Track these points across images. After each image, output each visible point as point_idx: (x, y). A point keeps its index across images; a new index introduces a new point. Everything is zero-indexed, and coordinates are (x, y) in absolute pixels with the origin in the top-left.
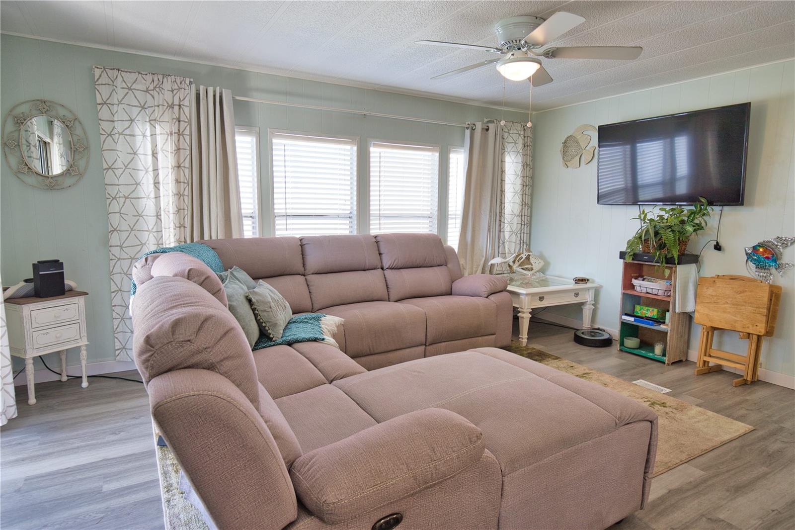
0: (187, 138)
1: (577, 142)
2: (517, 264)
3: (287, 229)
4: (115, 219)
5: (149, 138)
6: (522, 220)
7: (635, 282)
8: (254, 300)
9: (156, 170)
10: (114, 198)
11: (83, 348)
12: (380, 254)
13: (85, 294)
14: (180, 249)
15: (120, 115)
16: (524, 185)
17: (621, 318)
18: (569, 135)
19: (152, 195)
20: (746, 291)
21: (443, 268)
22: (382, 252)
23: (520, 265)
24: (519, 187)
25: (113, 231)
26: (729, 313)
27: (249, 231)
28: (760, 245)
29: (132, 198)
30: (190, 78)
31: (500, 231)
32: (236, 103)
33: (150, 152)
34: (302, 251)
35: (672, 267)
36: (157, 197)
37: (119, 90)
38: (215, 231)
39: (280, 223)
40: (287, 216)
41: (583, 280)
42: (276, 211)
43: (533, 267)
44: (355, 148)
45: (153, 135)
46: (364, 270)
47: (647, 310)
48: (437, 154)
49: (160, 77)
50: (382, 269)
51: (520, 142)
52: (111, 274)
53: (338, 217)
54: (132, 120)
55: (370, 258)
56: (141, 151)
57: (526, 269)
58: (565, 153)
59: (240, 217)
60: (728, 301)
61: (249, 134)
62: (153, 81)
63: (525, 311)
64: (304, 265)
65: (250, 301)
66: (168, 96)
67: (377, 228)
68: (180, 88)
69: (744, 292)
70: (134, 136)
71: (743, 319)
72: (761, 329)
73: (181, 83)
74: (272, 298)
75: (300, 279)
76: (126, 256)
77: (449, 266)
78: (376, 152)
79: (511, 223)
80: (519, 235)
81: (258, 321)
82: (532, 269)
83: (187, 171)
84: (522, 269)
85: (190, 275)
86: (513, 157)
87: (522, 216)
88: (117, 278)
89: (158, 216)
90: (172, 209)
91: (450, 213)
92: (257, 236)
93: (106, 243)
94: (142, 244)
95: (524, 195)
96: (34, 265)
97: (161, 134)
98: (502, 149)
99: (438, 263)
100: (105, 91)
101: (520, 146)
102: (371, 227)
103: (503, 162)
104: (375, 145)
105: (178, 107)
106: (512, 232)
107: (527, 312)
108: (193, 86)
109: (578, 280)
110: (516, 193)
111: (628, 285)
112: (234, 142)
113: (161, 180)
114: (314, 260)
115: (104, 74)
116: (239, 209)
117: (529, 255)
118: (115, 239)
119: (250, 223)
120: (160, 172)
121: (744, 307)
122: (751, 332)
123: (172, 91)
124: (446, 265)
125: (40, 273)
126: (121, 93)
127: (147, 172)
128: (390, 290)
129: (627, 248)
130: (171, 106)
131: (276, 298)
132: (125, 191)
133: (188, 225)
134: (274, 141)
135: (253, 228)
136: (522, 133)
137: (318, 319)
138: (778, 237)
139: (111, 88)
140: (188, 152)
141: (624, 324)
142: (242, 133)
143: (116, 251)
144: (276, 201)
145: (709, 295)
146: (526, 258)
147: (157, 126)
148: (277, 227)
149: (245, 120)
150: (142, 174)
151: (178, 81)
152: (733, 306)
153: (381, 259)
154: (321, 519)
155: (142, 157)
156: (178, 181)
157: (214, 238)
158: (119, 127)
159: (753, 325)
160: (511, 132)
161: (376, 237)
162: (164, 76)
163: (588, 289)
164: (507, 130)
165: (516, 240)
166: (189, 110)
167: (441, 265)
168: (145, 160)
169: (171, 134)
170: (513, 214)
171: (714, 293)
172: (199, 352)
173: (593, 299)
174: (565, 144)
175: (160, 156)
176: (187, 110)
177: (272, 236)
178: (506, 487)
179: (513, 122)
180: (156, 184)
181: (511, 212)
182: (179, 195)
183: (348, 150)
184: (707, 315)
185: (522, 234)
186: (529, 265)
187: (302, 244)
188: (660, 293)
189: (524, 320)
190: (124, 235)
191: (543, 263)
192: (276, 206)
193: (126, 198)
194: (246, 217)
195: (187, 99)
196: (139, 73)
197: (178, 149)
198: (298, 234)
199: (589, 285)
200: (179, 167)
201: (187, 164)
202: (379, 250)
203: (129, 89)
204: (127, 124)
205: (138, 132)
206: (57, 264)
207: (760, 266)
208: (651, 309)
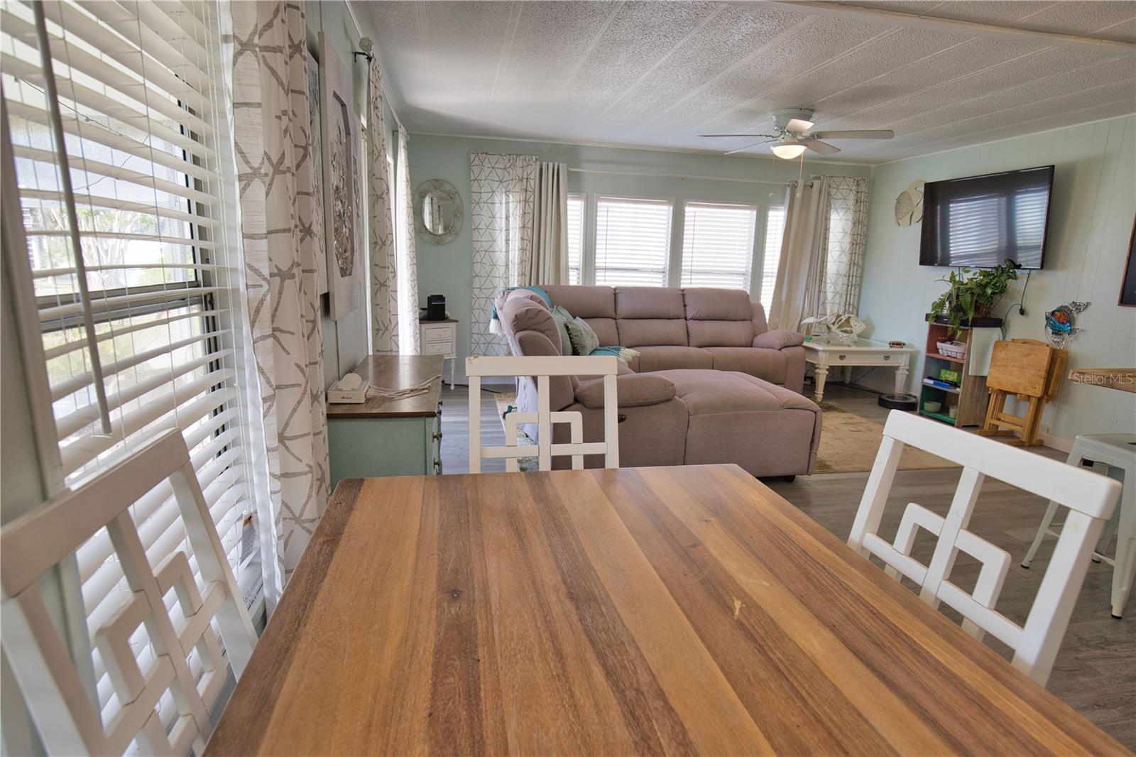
0: (531, 204)
1: (910, 199)
2: (836, 326)
3: (605, 281)
4: (477, 267)
5: (504, 205)
6: (849, 280)
7: (939, 344)
8: (570, 327)
9: (507, 230)
10: (478, 251)
11: (453, 361)
12: (685, 306)
13: (457, 321)
14: (520, 287)
15: (486, 188)
16: (854, 244)
17: (922, 381)
18: (903, 191)
19: (504, 250)
20: (1032, 354)
21: (748, 323)
22: (687, 304)
23: (839, 327)
24: (847, 246)
25: (475, 277)
26: (1015, 375)
27: (574, 280)
28: (1059, 310)
29: (490, 251)
30: (536, 156)
31: (820, 291)
32: (570, 174)
33: (504, 216)
34: (615, 298)
35: (968, 330)
36: (507, 251)
37: (486, 169)
38: (547, 279)
39: (599, 274)
40: (606, 269)
41: (899, 344)
42: (596, 265)
43: (853, 330)
44: (671, 208)
45: (507, 203)
46: (669, 319)
47: (950, 374)
48: (755, 213)
49: (515, 157)
50: (686, 319)
51: (852, 198)
52: (472, 309)
53: (653, 271)
54: (493, 192)
55: (676, 309)
56: (498, 215)
57: (846, 332)
58: (897, 210)
59: (567, 268)
60: (1016, 364)
61: (578, 198)
62: (510, 160)
63: (821, 367)
64: (615, 311)
65: (567, 327)
66: (519, 171)
67: (687, 283)
68: (528, 165)
69: (1029, 355)
70: (494, 203)
71: (1026, 381)
72: (1038, 392)
73: (529, 160)
74: (584, 329)
75: (612, 322)
76: (483, 296)
77: (754, 321)
78: (689, 211)
79: (835, 284)
80: (844, 297)
81: (572, 343)
82: (852, 332)
83: (530, 231)
84: (841, 331)
85: (532, 298)
86: (841, 214)
87: (849, 276)
88: (476, 312)
89: (507, 266)
90: (517, 260)
91: (765, 271)
92: (581, 284)
93: (470, 286)
94: (495, 288)
95: (853, 255)
96: (428, 298)
97: (513, 202)
98: (827, 205)
99: (742, 318)
100: (476, 170)
101: (851, 202)
102: (682, 281)
103: (827, 219)
104: (690, 205)
105: (525, 180)
106: (836, 293)
107: (823, 369)
108: (538, 163)
109: (893, 344)
110: (843, 251)
111: (932, 348)
112: (566, 205)
113: (511, 238)
114: (624, 306)
115: (477, 158)
116: (567, 262)
117: (849, 317)
118: (476, 283)
119: (576, 274)
120: (511, 231)
121: (1027, 370)
122: (1030, 394)
123: (523, 167)
124: (751, 320)
125: (433, 303)
126: (487, 171)
127: (501, 231)
128: (690, 338)
129: (933, 310)
130: (521, 180)
131: (587, 329)
132: (485, 245)
133: (528, 274)
134: (599, 204)
135: (578, 278)
136: (854, 188)
137: (618, 350)
138: (1074, 302)
139: (481, 167)
140: (531, 216)
141: (925, 387)
142: (574, 198)
143: (476, 291)
144: (597, 256)
146: (846, 320)
147: (511, 196)
148: (597, 278)
149: (577, 188)
150: (498, 232)
151: (527, 159)
152: (1019, 369)
153: (685, 311)
154: (584, 405)
155: (498, 220)
156: (522, 239)
157: (546, 284)
158: (485, 197)
159: (1032, 387)
160: (840, 188)
161: (683, 290)
162: (517, 155)
163: (902, 353)
164: (835, 186)
165: (840, 301)
166: (534, 183)
167: (746, 320)
168: (500, 223)
169: (520, 201)
170: (838, 274)
172: (536, 324)
173: (907, 364)
174: (899, 201)
175: (511, 219)
176: (532, 182)
177: (592, 285)
178: (691, 422)
179: (844, 177)
180: (507, 240)
181: (836, 272)
182: (523, 250)
183: (665, 210)
184: (997, 378)
185: (849, 296)
186: (848, 327)
187: (616, 293)
188: (959, 356)
189: (821, 376)
190: (483, 280)
191: (865, 326)
192: (597, 261)
193: (486, 251)
194: (572, 269)
195: (533, 173)
196: (500, 155)
197: (524, 213)
198: (613, 285)
199: (905, 349)
200: (524, 227)
201: (530, 225)
202: (684, 301)
203: (493, 168)
204: (490, 195)
205: (497, 201)
206: (441, 298)
207: (1056, 332)
208: (953, 373)
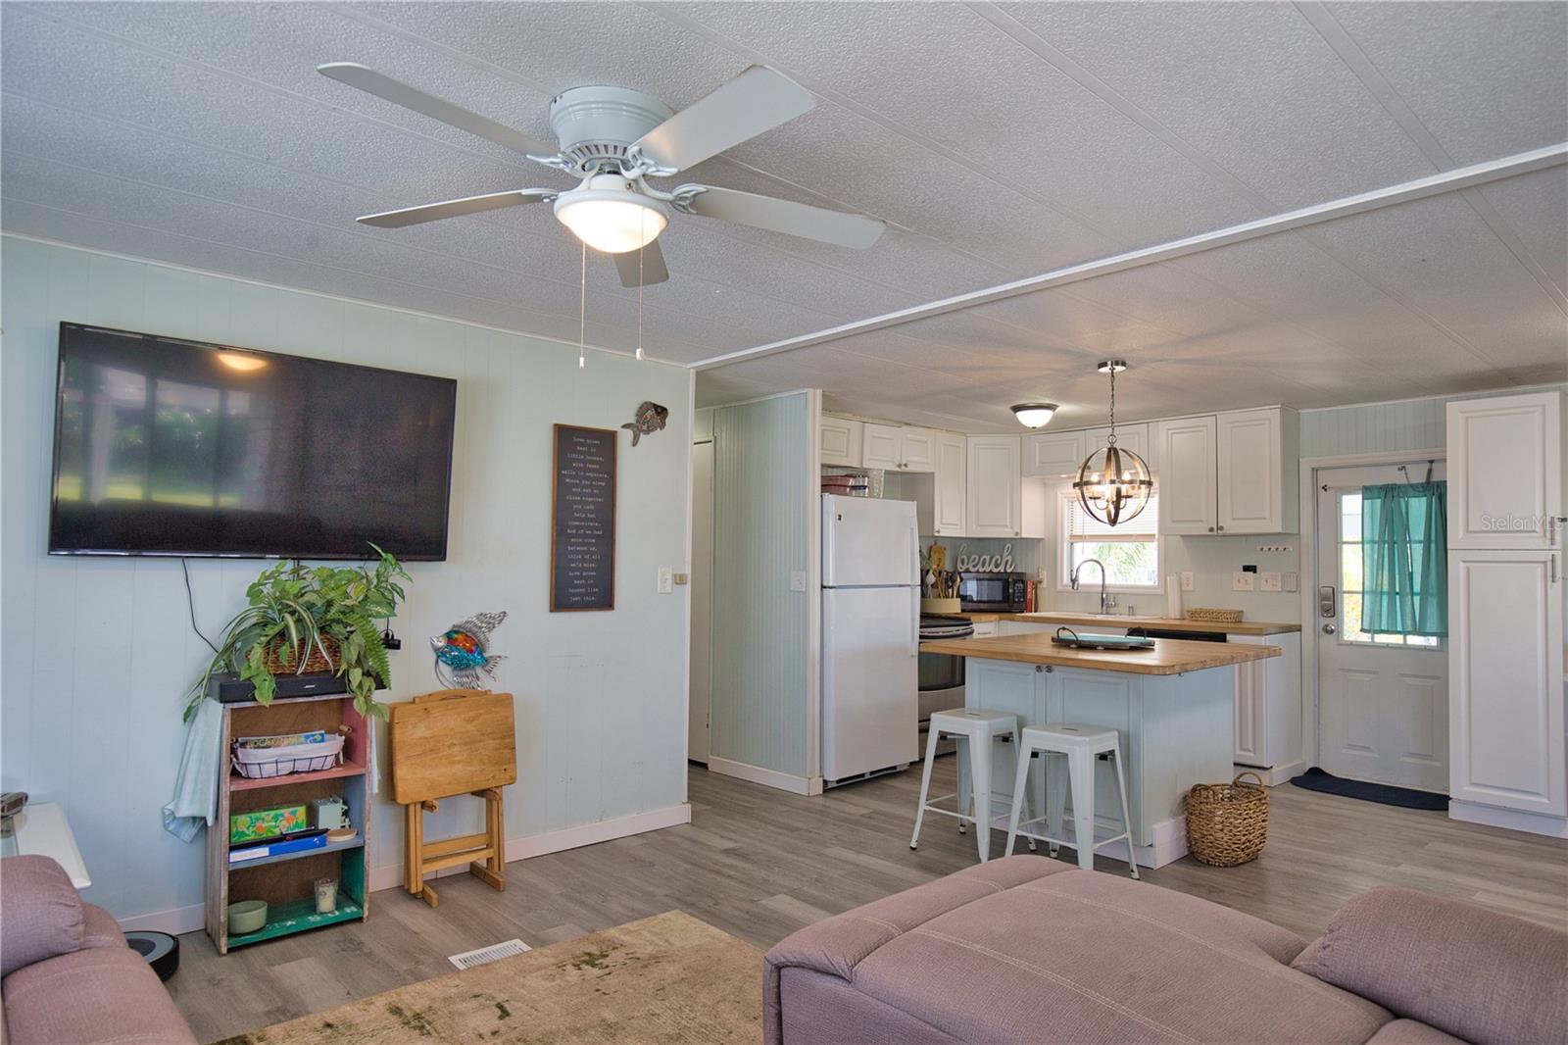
20: (481, 714)
26: (459, 762)
28: (457, 630)
47: (276, 818)
60: (455, 742)
69: (477, 716)
71: (484, 764)
72: (512, 775)
121: (482, 744)
122: (499, 783)
138: (481, 613)
145: (421, 738)
152: (465, 748)
159: (500, 771)
171: (428, 733)
207: (459, 665)
208: (286, 812)
